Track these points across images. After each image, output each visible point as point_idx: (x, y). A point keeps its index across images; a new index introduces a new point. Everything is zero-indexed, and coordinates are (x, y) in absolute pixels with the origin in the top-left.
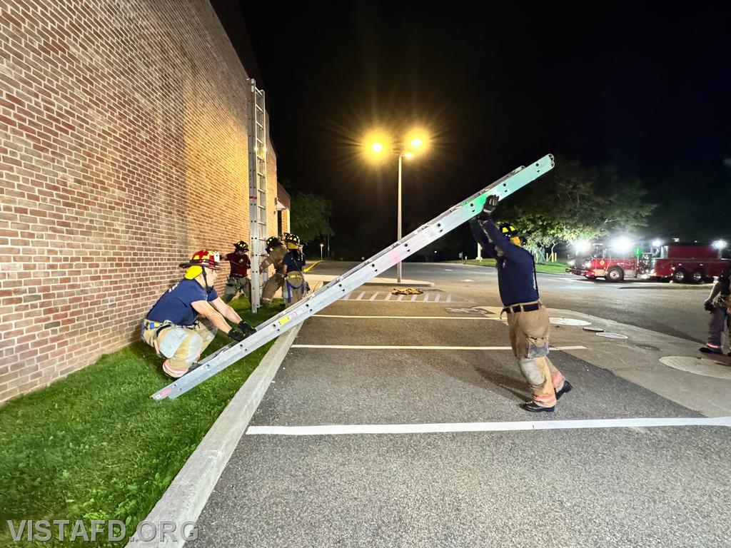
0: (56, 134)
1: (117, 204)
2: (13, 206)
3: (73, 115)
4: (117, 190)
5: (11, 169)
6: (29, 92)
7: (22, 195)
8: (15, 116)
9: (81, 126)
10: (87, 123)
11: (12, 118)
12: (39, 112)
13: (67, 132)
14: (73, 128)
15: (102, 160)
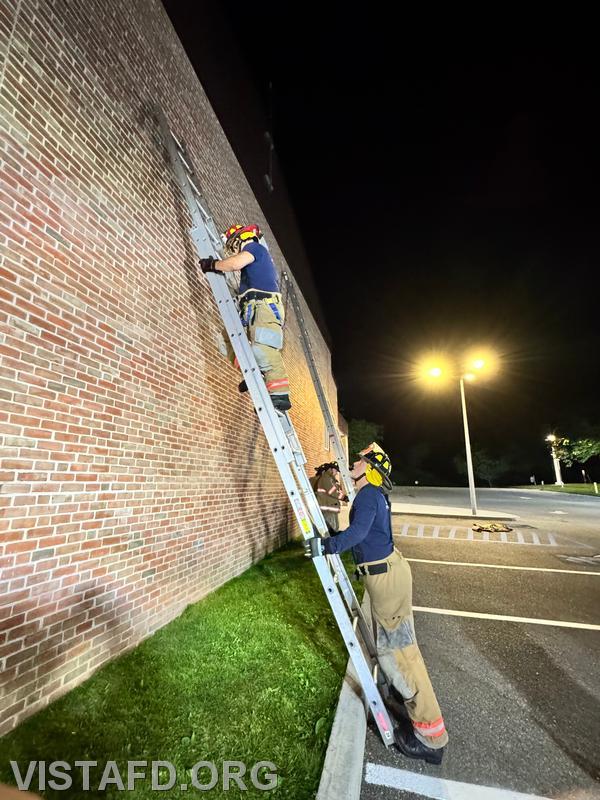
0: (173, 384)
1: (213, 442)
2: (133, 451)
3: (187, 366)
4: (214, 430)
5: (136, 418)
6: (158, 350)
7: (141, 441)
8: (146, 371)
9: (193, 375)
10: (197, 372)
11: (144, 373)
12: (164, 366)
13: (181, 381)
14: (186, 377)
15: (205, 403)
